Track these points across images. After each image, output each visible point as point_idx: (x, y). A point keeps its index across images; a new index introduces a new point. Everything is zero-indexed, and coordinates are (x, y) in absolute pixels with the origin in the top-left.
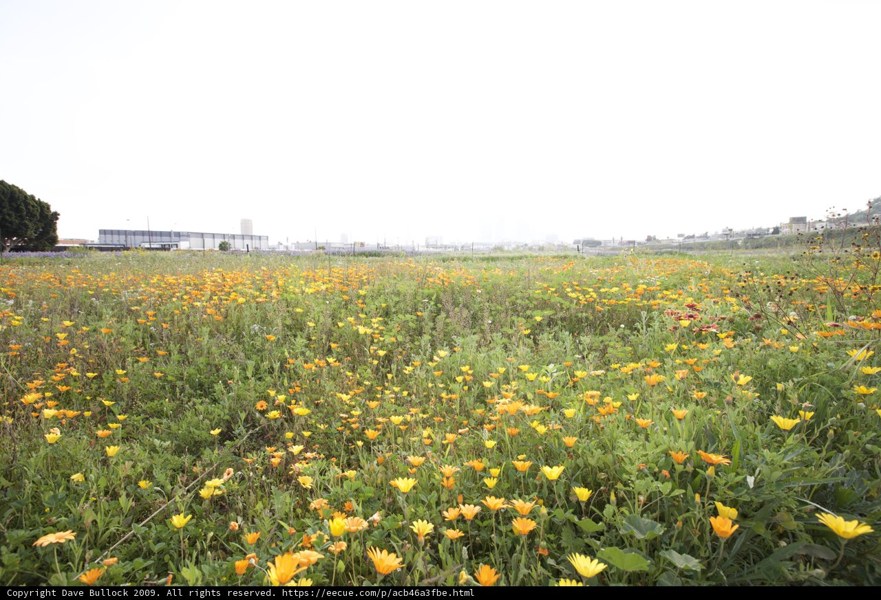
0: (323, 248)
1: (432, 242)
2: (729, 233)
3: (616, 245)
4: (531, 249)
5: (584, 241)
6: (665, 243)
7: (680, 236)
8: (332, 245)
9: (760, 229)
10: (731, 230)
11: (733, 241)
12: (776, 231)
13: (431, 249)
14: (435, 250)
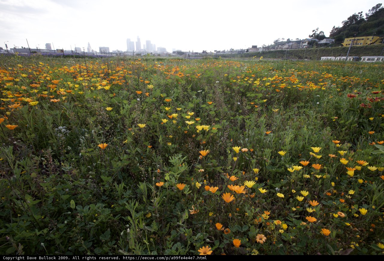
0: (35, 52)
1: (102, 50)
2: (232, 51)
3: (190, 54)
4: (154, 55)
5: (177, 52)
6: (209, 54)
7: (215, 51)
8: (41, 51)
9: (242, 50)
10: (233, 49)
11: (233, 54)
12: (248, 50)
13: (103, 55)
14: (105, 55)
